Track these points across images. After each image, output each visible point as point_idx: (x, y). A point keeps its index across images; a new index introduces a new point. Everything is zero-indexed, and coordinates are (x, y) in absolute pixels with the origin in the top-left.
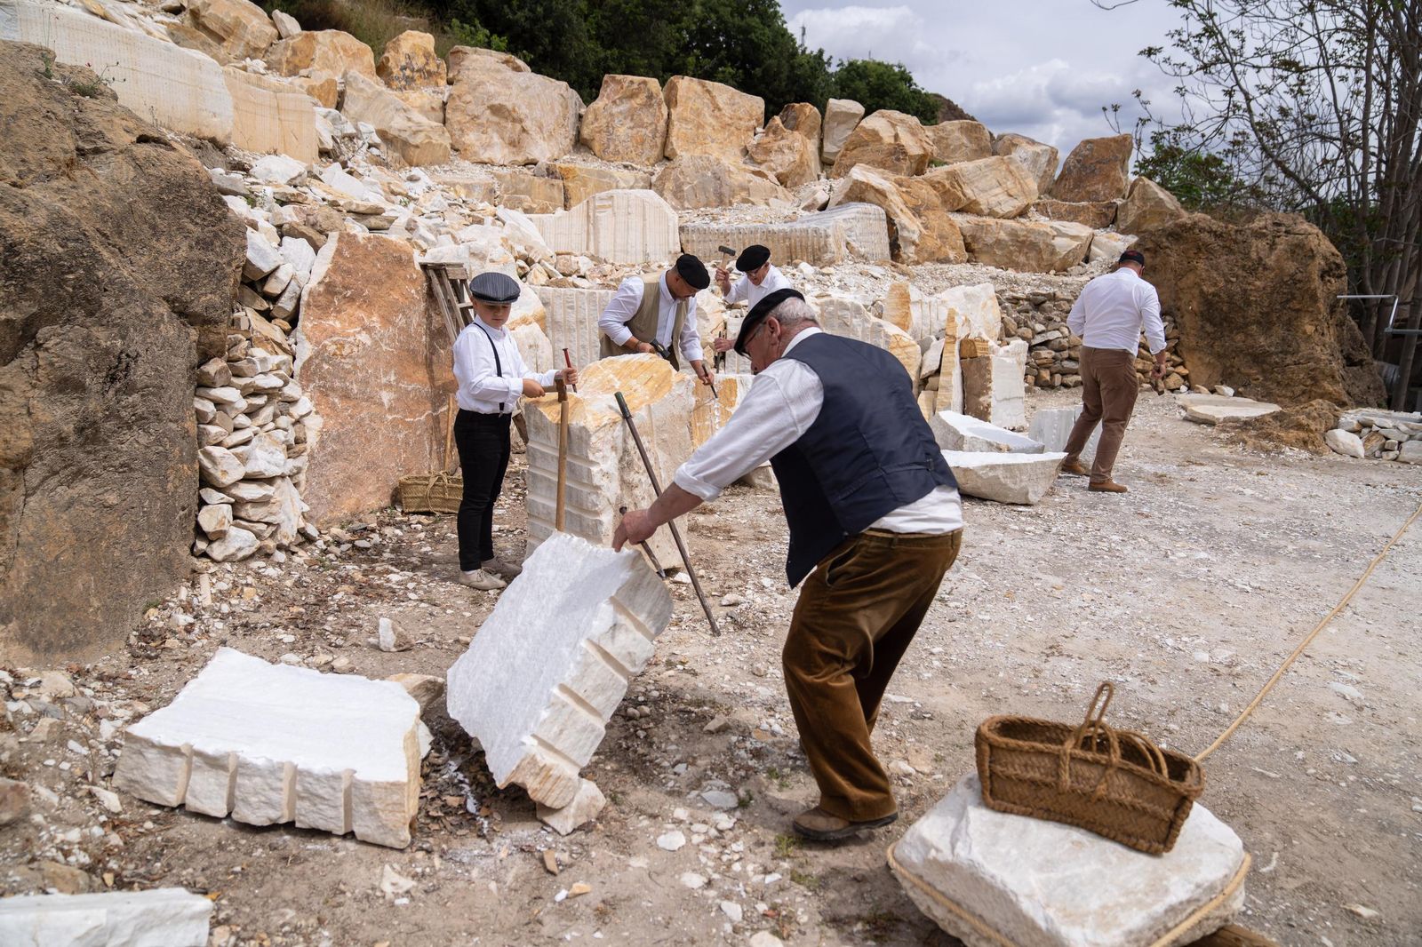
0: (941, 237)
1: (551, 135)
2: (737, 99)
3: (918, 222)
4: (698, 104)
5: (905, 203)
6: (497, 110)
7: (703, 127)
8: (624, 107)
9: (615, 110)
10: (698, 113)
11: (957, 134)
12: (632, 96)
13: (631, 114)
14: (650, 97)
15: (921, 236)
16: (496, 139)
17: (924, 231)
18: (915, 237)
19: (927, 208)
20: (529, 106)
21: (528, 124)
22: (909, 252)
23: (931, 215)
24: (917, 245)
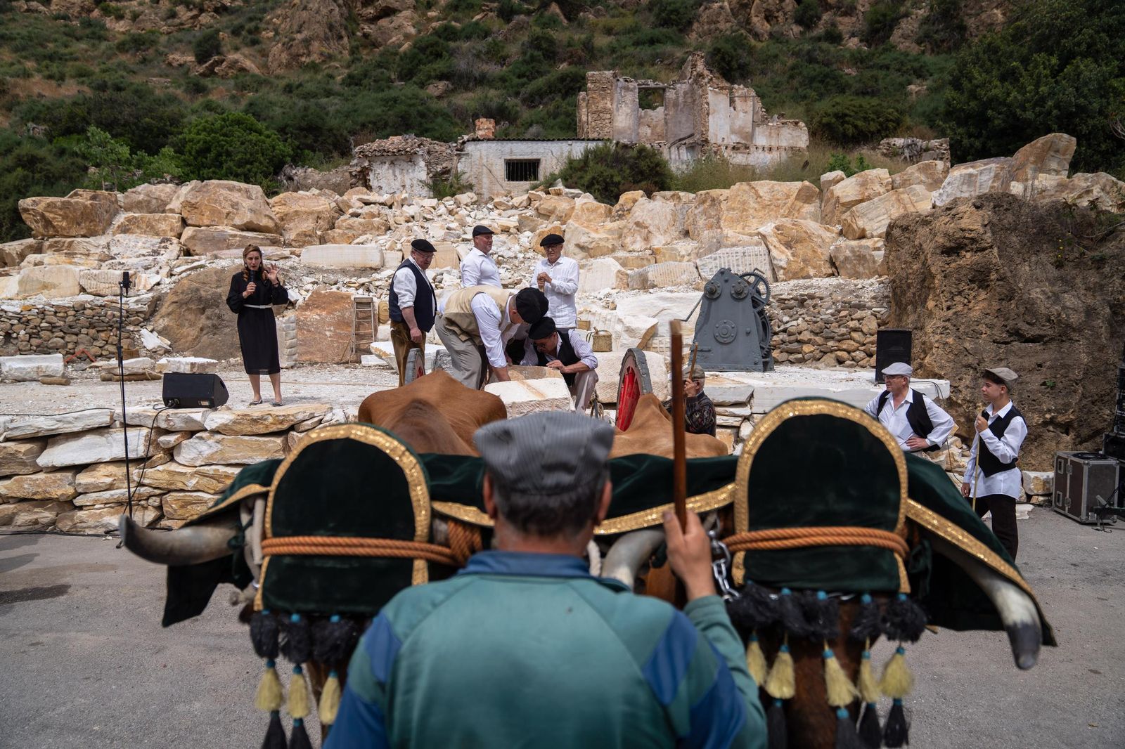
0: (804, 261)
1: (665, 232)
2: (777, 187)
3: (789, 253)
4: (745, 197)
5: (780, 241)
6: (637, 224)
7: (746, 210)
8: (701, 209)
9: (696, 212)
10: (744, 203)
11: (917, 174)
12: (704, 202)
13: (705, 212)
14: (713, 200)
15: (789, 262)
16: (639, 238)
17: (792, 259)
18: (783, 264)
19: (797, 242)
20: (652, 219)
21: (651, 228)
22: (781, 274)
23: (799, 246)
24: (784, 269)
